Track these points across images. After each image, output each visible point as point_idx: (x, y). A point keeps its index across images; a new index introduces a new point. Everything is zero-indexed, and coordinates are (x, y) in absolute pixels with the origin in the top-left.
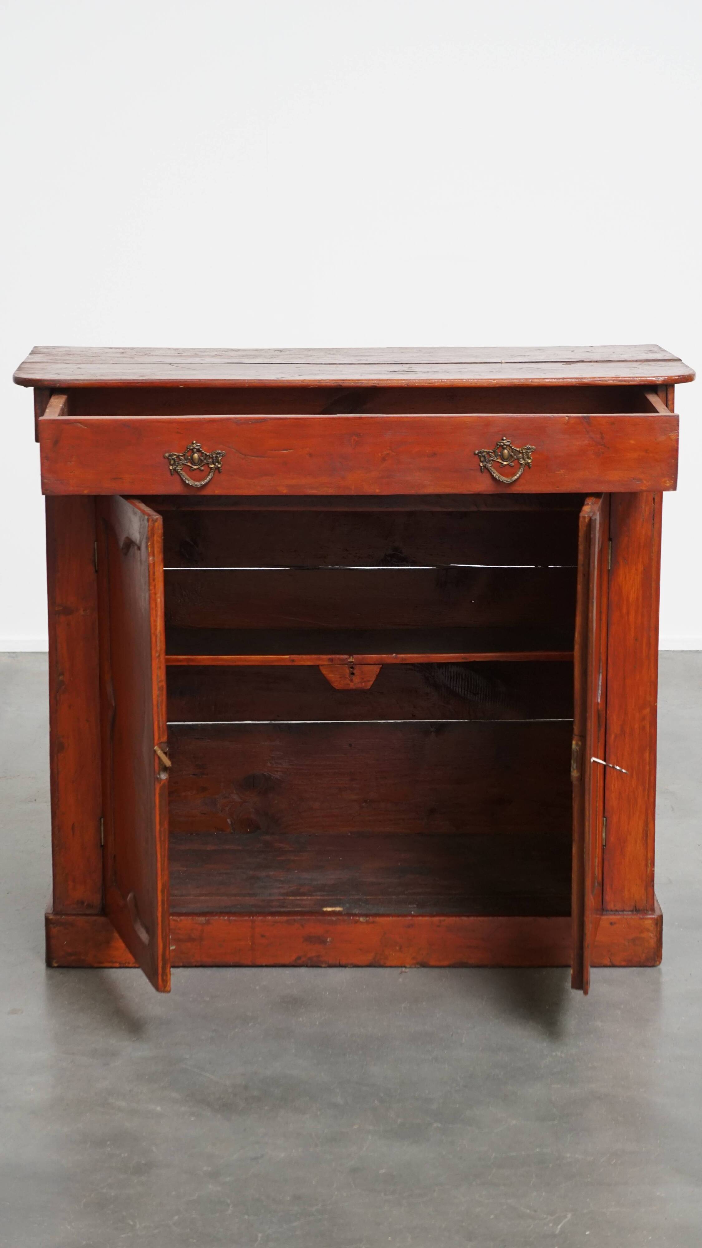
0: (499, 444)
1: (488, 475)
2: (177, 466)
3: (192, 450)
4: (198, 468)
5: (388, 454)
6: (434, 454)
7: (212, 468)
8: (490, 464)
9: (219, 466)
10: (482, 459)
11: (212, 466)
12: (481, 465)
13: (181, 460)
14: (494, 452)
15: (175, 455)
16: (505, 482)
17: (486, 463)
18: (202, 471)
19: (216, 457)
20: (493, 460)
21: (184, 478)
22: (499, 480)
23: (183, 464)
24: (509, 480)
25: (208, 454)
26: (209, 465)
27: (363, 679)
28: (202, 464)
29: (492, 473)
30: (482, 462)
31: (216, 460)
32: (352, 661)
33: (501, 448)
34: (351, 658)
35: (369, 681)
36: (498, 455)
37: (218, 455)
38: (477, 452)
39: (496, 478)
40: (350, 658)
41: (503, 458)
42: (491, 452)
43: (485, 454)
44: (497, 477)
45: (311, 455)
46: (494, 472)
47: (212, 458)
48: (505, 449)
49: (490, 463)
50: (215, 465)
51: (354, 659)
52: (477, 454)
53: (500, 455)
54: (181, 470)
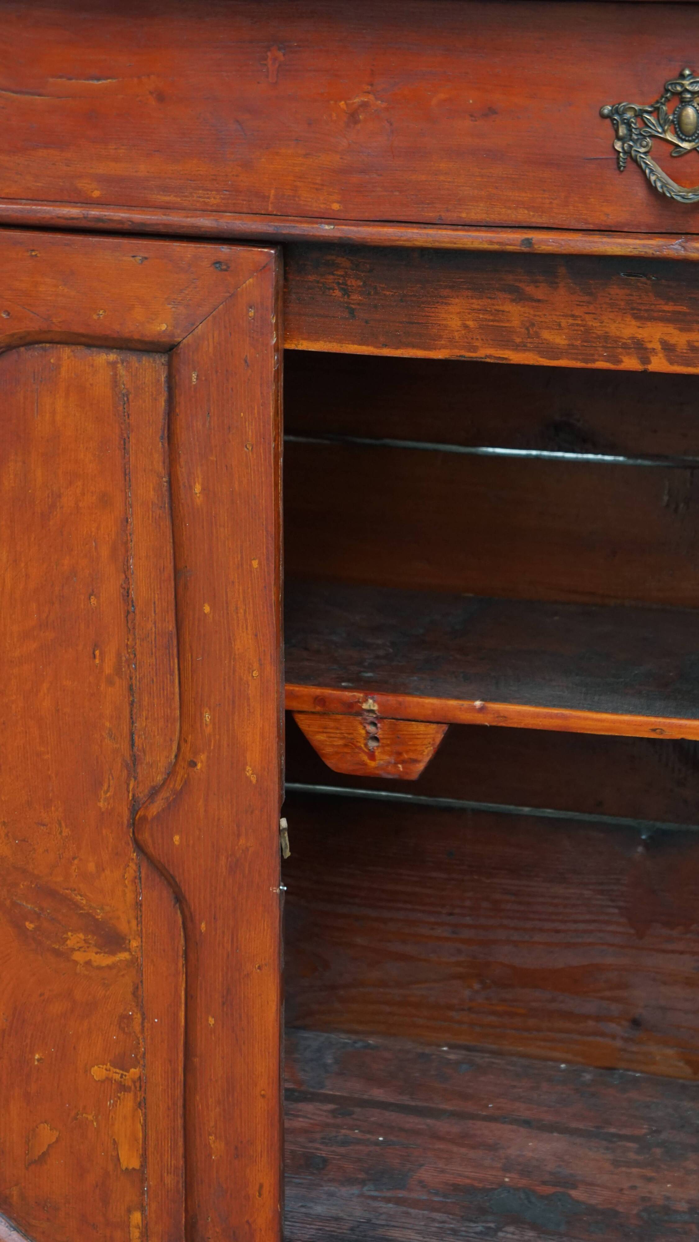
0: (670, 88)
1: (638, 179)
5: (365, 105)
6: (490, 111)
8: (642, 146)
10: (622, 131)
12: (618, 146)
14: (656, 111)
16: (679, 198)
17: (631, 143)
20: (652, 136)
22: (664, 194)
24: (690, 195)
27: (399, 754)
29: (647, 171)
30: (619, 138)
32: (372, 708)
33: (676, 102)
34: (370, 701)
35: (416, 761)
36: (666, 121)
38: (607, 110)
39: (656, 188)
40: (366, 701)
41: (681, 130)
42: (649, 113)
43: (628, 115)
44: (659, 184)
45: (161, 98)
46: (652, 171)
48: (689, 103)
49: (644, 143)
51: (379, 704)
52: (609, 117)
53: (673, 121)
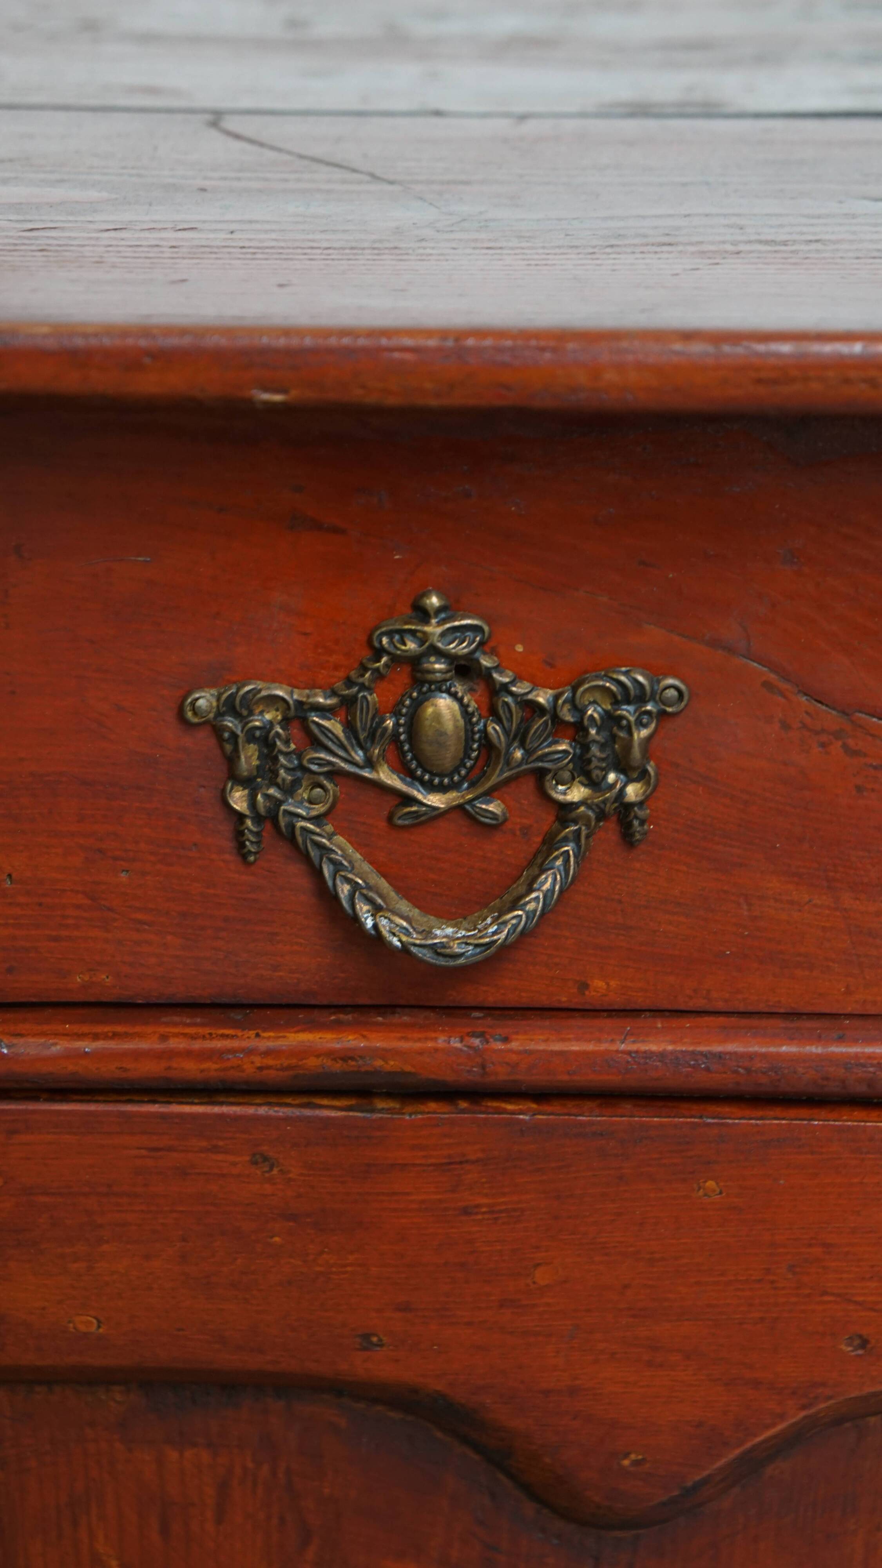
2: (290, 790)
3: (415, 662)
4: (460, 808)
7: (571, 806)
9: (633, 791)
11: (577, 793)
13: (316, 743)
15: (274, 700)
18: (494, 826)
19: (611, 720)
21: (344, 890)
23: (334, 774)
25: (542, 698)
26: (550, 782)
28: (494, 780)
31: (603, 746)
37: (627, 711)
47: (578, 730)
50: (595, 784)
54: (317, 820)
